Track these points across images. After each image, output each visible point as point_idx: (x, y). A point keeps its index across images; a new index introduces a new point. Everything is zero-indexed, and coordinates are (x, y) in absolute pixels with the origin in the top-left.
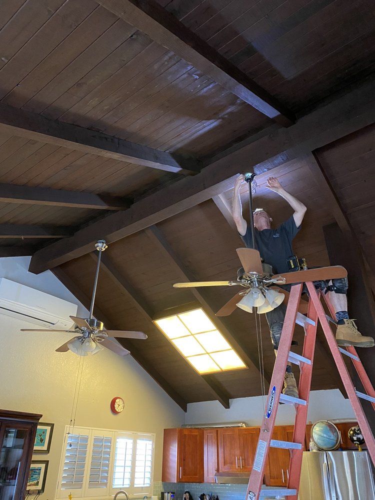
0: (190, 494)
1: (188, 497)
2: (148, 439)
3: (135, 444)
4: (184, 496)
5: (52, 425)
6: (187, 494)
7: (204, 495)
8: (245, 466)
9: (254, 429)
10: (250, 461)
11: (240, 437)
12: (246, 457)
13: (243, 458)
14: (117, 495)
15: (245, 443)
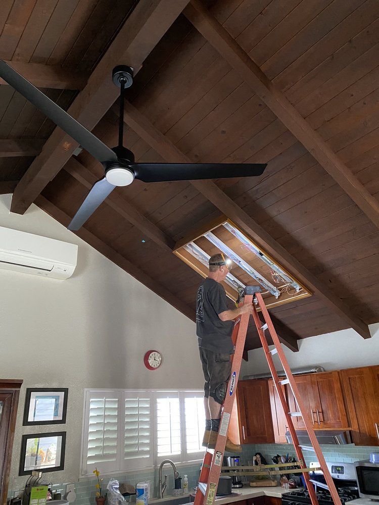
0: (261, 456)
1: (260, 459)
2: (198, 395)
3: (182, 403)
4: (254, 458)
5: (66, 391)
6: (258, 456)
7: (278, 456)
8: (324, 421)
9: (331, 373)
10: (330, 415)
11: (313, 385)
12: (323, 409)
13: (321, 411)
14: (162, 465)
15: (321, 392)
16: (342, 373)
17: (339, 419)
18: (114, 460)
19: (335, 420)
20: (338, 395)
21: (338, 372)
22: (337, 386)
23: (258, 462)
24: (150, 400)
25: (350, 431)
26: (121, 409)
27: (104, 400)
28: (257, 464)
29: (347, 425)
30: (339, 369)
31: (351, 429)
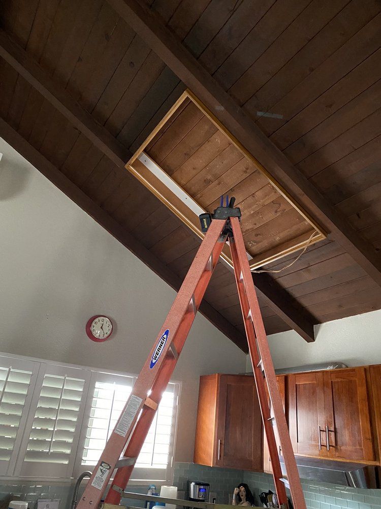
0: (247, 489)
1: (244, 494)
6: (242, 489)
8: (336, 446)
9: (353, 370)
10: (345, 436)
11: (325, 388)
12: (337, 427)
13: (332, 429)
14: (81, 478)
15: (336, 399)
16: (372, 369)
17: (360, 446)
18: (8, 459)
19: (354, 445)
20: (362, 406)
21: (365, 369)
22: (361, 391)
23: (242, 497)
24: (85, 382)
25: (377, 468)
26: (35, 387)
27: (7, 369)
28: (239, 500)
29: (372, 457)
30: (367, 364)
31: (378, 464)
